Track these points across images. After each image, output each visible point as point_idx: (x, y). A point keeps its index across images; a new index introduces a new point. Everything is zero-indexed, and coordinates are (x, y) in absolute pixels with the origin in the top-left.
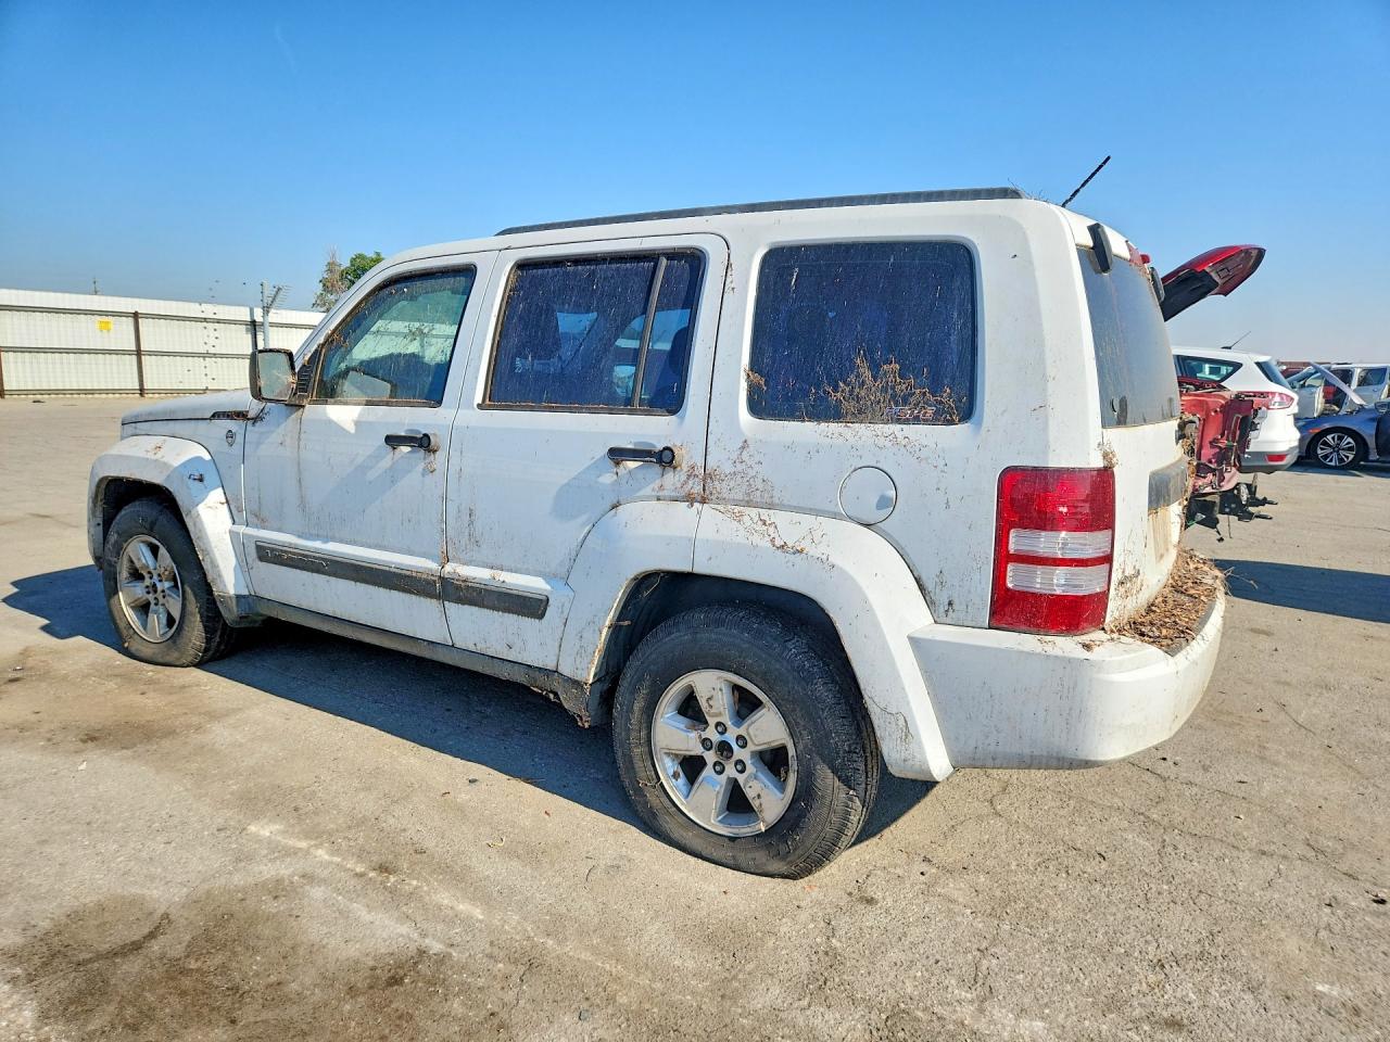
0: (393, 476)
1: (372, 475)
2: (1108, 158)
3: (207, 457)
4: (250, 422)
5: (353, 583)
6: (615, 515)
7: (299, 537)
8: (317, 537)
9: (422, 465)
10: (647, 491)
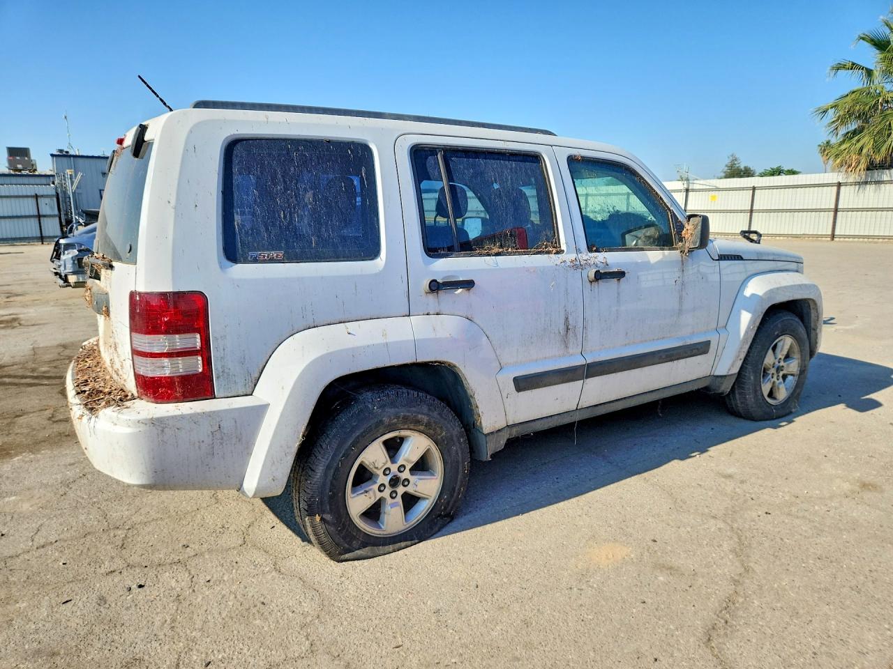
2: (139, 77)
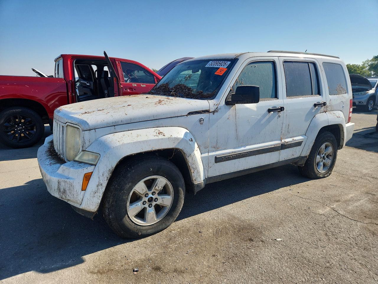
0: (269, 121)
1: (262, 122)
3: (188, 132)
4: (211, 114)
5: (255, 156)
6: (315, 118)
7: (234, 149)
8: (242, 146)
9: (277, 116)
10: (319, 112)
